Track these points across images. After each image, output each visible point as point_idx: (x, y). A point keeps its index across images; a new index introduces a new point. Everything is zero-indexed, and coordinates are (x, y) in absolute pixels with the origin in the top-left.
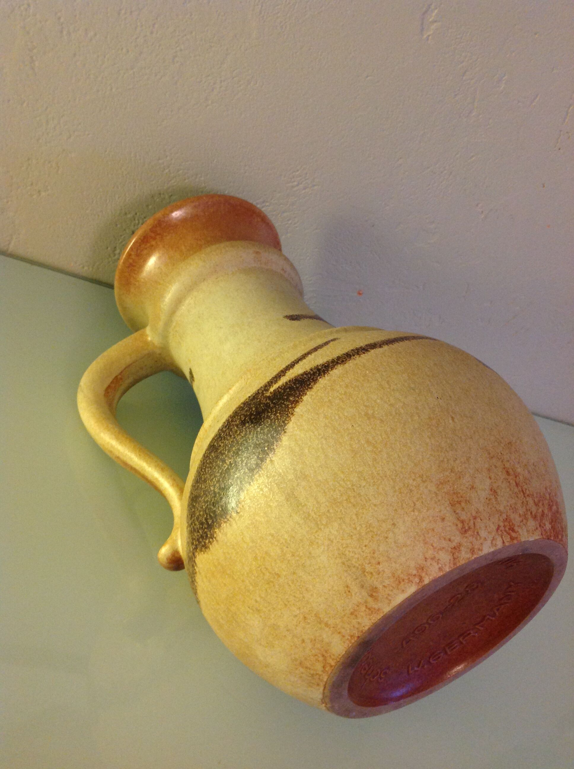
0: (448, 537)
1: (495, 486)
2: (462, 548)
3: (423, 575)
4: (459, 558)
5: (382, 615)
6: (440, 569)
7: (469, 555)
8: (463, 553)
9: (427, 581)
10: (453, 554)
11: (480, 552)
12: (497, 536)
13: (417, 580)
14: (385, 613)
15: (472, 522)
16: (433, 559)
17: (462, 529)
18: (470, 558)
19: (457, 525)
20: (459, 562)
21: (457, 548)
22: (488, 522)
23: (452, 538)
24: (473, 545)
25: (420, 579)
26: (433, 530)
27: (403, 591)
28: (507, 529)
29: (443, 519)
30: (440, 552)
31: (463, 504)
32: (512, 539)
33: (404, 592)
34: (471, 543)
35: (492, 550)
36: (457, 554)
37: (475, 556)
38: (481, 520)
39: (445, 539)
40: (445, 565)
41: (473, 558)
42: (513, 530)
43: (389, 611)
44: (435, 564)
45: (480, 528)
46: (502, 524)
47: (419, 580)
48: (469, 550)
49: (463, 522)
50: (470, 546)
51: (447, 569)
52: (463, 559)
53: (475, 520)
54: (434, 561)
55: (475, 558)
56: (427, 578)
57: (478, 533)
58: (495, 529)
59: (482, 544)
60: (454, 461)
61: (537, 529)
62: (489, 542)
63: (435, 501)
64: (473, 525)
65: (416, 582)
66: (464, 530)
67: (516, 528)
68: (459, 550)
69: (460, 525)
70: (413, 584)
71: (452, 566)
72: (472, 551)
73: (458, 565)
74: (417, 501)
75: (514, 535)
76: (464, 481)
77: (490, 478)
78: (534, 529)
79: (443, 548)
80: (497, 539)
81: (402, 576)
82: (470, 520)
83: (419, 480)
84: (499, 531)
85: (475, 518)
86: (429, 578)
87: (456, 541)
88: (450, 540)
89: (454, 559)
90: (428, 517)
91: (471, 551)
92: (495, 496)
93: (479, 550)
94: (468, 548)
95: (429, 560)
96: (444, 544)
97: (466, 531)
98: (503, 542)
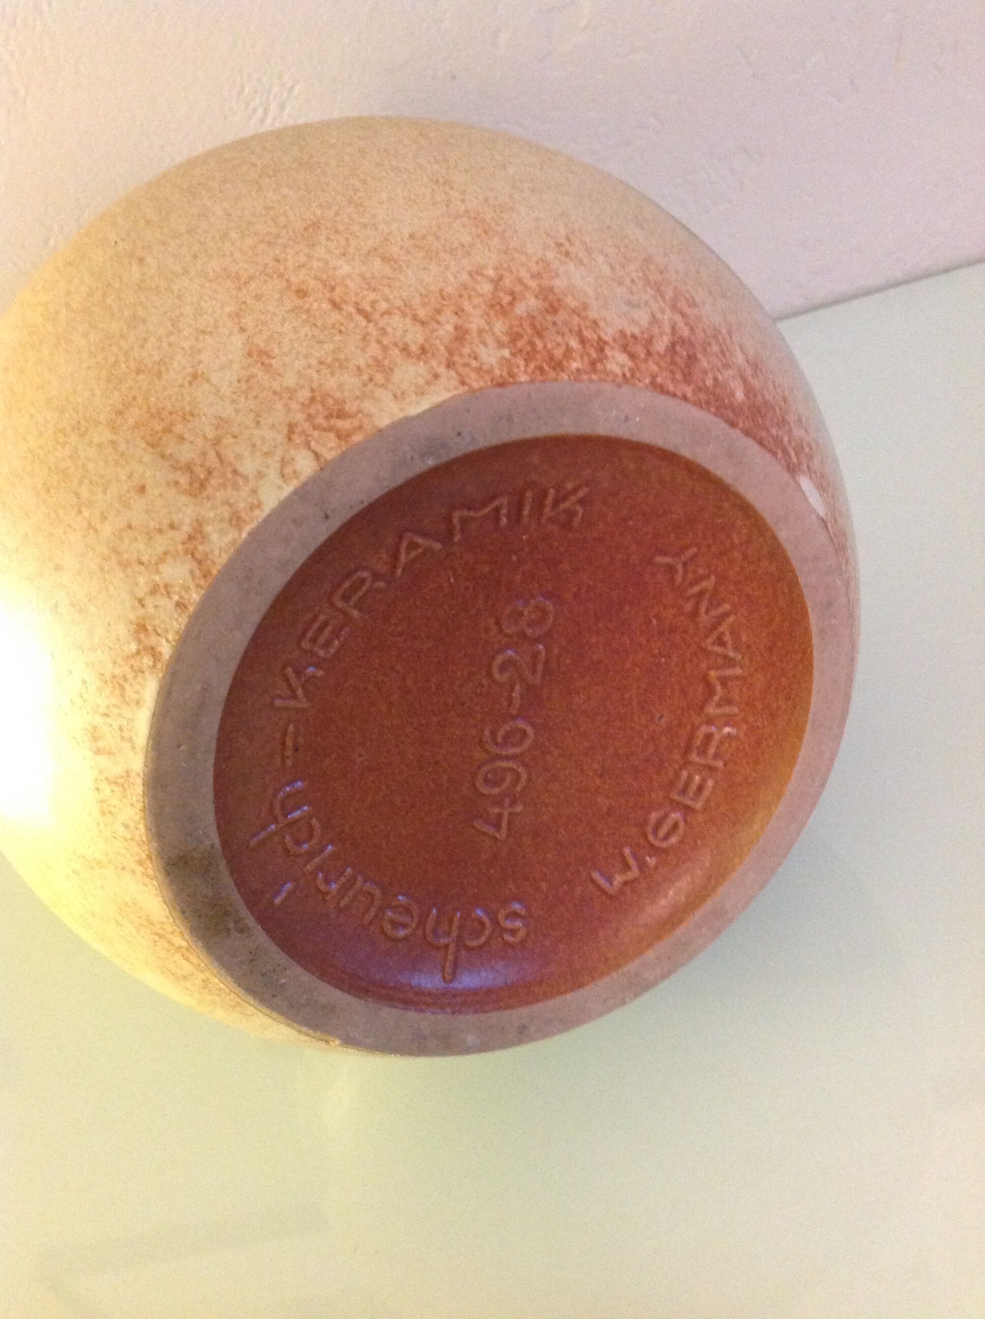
0: (166, 522)
1: (260, 341)
2: (209, 529)
3: (153, 640)
4: (210, 556)
5: (139, 781)
6: (180, 605)
7: (232, 535)
8: (214, 537)
9: (166, 650)
10: (192, 555)
11: (257, 512)
12: (292, 452)
13: (147, 661)
14: (141, 773)
15: (212, 454)
16: (154, 591)
17: (191, 485)
18: (235, 540)
19: (177, 483)
20: (214, 563)
21: (197, 534)
22: (256, 432)
23: (175, 518)
24: (231, 506)
25: (153, 655)
26: (130, 526)
27: (138, 702)
28: (320, 420)
29: (142, 489)
30: (163, 568)
31: (179, 428)
32: (341, 436)
33: (141, 702)
34: (227, 503)
35: (288, 490)
36: (200, 548)
37: (247, 529)
38: (235, 437)
39: (160, 531)
40: (187, 589)
41: (244, 535)
42: (342, 414)
43: (146, 766)
44: (163, 602)
45: (238, 456)
46: (300, 417)
47: (152, 660)
48: (225, 525)
49: (188, 468)
50: (226, 512)
51: (195, 597)
52: (220, 551)
53: (218, 447)
54: (158, 596)
55: (249, 534)
56: (164, 641)
57: (235, 472)
58: (280, 438)
59: (254, 491)
60: (142, 346)
61: (436, 376)
62: (273, 475)
63: (114, 459)
64: (217, 460)
65: (149, 668)
66: (196, 485)
67: (351, 407)
68: (203, 538)
69: (184, 480)
70: (147, 674)
71: (202, 582)
72: (236, 520)
73: (214, 572)
74: (80, 486)
75: (344, 425)
76: (172, 374)
77: (243, 330)
78: (421, 381)
79: (166, 554)
80: (293, 459)
81: (118, 671)
82: (204, 454)
83: (73, 438)
84: (295, 437)
85: (217, 441)
86: (167, 640)
87: (187, 521)
88: (172, 526)
89: (199, 562)
90: (110, 504)
91: (234, 523)
92: (263, 364)
93: (252, 508)
94: (222, 520)
95: (149, 601)
96: (162, 543)
97: (202, 485)
98: (317, 456)
